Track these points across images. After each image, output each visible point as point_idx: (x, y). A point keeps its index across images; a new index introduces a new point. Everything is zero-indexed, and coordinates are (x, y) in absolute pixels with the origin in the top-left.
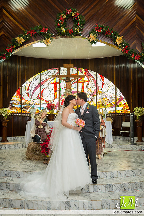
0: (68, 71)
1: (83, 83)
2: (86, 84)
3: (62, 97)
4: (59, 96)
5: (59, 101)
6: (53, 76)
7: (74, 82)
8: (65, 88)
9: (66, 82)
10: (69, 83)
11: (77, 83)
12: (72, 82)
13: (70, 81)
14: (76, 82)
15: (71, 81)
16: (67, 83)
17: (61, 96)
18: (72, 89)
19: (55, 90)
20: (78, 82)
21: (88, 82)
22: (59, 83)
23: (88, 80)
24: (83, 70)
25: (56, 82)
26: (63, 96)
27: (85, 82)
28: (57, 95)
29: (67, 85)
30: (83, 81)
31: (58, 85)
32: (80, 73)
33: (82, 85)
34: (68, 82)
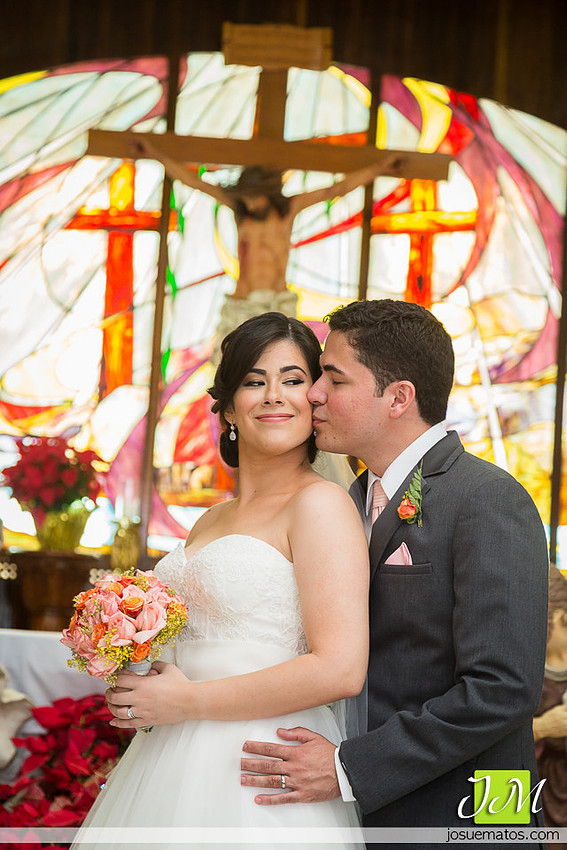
0: (271, 99)
1: (422, 242)
2: (450, 253)
3: (188, 372)
4: (157, 360)
5: (152, 418)
6: (101, 142)
7: (322, 226)
8: (229, 285)
9: (243, 214)
10: (272, 225)
11: (356, 232)
12: (307, 221)
13: (283, 208)
14: (349, 223)
15: (295, 205)
16: (255, 229)
17: (172, 370)
18: (295, 299)
19: (119, 295)
20: (370, 219)
21: (479, 226)
22: (164, 221)
23: (480, 213)
24: (432, 97)
25: (130, 211)
26: (201, 363)
27: (444, 228)
28: (127, 357)
29: (244, 247)
30: (419, 222)
31: (145, 244)
32: (395, 132)
33: (411, 265)
34: (259, 216)
